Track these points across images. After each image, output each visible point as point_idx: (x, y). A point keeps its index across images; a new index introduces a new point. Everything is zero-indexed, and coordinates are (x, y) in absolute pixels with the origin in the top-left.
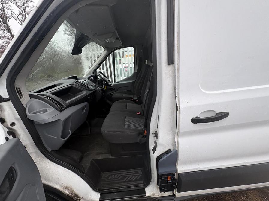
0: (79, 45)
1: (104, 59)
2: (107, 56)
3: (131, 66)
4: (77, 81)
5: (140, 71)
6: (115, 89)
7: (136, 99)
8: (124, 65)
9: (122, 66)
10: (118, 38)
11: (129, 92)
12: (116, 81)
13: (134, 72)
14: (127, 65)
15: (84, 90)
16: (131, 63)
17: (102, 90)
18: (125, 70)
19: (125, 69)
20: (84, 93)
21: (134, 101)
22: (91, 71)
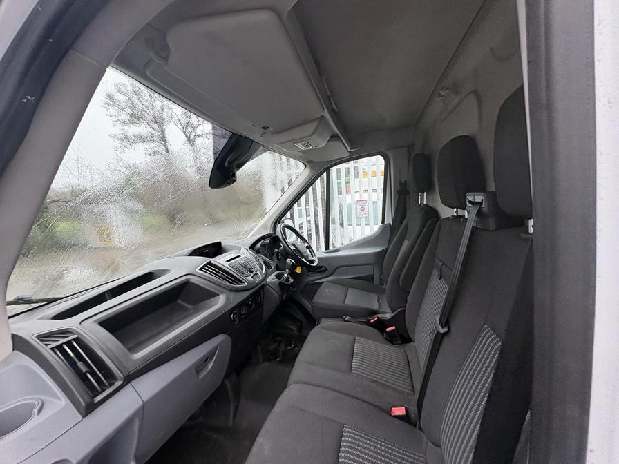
0: (226, 164)
1: (304, 191)
2: (311, 182)
3: (375, 199)
4: (209, 263)
5: (401, 223)
6: (326, 270)
7: (388, 316)
8: (357, 197)
9: (353, 198)
10: (339, 137)
11: (366, 282)
12: (331, 248)
13: (383, 222)
14: (366, 196)
15: (222, 293)
16: (375, 190)
17: (281, 284)
18: (359, 210)
19: (359, 208)
20: (220, 303)
21: (380, 325)
22: (267, 220)
